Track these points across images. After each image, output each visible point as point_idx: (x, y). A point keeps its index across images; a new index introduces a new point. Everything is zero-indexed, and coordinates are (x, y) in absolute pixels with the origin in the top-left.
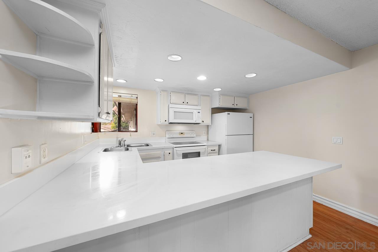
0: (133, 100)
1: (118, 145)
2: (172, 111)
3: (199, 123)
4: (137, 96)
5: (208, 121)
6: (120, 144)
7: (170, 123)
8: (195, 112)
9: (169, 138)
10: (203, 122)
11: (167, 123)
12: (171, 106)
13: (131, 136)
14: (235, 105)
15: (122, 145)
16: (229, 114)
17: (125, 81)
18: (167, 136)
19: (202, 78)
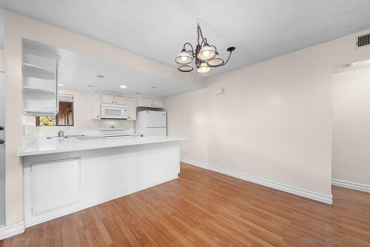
0: (69, 99)
1: (57, 136)
2: (103, 109)
3: (127, 119)
4: (73, 96)
5: (133, 117)
6: (59, 135)
7: (102, 119)
8: (123, 110)
9: (102, 131)
10: (130, 118)
11: (99, 118)
12: (102, 105)
13: (68, 129)
14: (154, 105)
15: (61, 135)
16: (148, 112)
17: (63, 85)
18: (100, 129)
19: (123, 87)
